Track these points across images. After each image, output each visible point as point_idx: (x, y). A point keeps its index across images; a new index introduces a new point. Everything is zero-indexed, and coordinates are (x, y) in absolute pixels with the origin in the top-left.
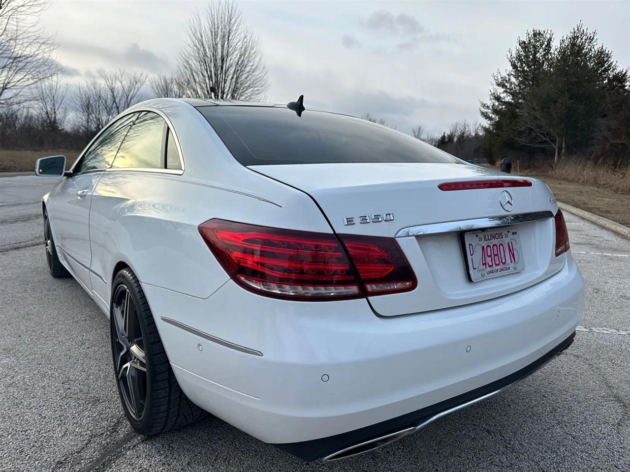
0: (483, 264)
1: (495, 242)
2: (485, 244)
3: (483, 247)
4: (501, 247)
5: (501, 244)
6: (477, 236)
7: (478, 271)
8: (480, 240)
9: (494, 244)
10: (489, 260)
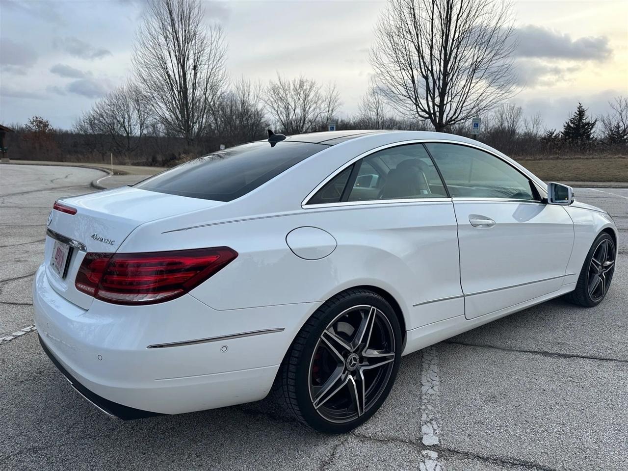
0: (56, 258)
3: (58, 247)
9: (61, 249)
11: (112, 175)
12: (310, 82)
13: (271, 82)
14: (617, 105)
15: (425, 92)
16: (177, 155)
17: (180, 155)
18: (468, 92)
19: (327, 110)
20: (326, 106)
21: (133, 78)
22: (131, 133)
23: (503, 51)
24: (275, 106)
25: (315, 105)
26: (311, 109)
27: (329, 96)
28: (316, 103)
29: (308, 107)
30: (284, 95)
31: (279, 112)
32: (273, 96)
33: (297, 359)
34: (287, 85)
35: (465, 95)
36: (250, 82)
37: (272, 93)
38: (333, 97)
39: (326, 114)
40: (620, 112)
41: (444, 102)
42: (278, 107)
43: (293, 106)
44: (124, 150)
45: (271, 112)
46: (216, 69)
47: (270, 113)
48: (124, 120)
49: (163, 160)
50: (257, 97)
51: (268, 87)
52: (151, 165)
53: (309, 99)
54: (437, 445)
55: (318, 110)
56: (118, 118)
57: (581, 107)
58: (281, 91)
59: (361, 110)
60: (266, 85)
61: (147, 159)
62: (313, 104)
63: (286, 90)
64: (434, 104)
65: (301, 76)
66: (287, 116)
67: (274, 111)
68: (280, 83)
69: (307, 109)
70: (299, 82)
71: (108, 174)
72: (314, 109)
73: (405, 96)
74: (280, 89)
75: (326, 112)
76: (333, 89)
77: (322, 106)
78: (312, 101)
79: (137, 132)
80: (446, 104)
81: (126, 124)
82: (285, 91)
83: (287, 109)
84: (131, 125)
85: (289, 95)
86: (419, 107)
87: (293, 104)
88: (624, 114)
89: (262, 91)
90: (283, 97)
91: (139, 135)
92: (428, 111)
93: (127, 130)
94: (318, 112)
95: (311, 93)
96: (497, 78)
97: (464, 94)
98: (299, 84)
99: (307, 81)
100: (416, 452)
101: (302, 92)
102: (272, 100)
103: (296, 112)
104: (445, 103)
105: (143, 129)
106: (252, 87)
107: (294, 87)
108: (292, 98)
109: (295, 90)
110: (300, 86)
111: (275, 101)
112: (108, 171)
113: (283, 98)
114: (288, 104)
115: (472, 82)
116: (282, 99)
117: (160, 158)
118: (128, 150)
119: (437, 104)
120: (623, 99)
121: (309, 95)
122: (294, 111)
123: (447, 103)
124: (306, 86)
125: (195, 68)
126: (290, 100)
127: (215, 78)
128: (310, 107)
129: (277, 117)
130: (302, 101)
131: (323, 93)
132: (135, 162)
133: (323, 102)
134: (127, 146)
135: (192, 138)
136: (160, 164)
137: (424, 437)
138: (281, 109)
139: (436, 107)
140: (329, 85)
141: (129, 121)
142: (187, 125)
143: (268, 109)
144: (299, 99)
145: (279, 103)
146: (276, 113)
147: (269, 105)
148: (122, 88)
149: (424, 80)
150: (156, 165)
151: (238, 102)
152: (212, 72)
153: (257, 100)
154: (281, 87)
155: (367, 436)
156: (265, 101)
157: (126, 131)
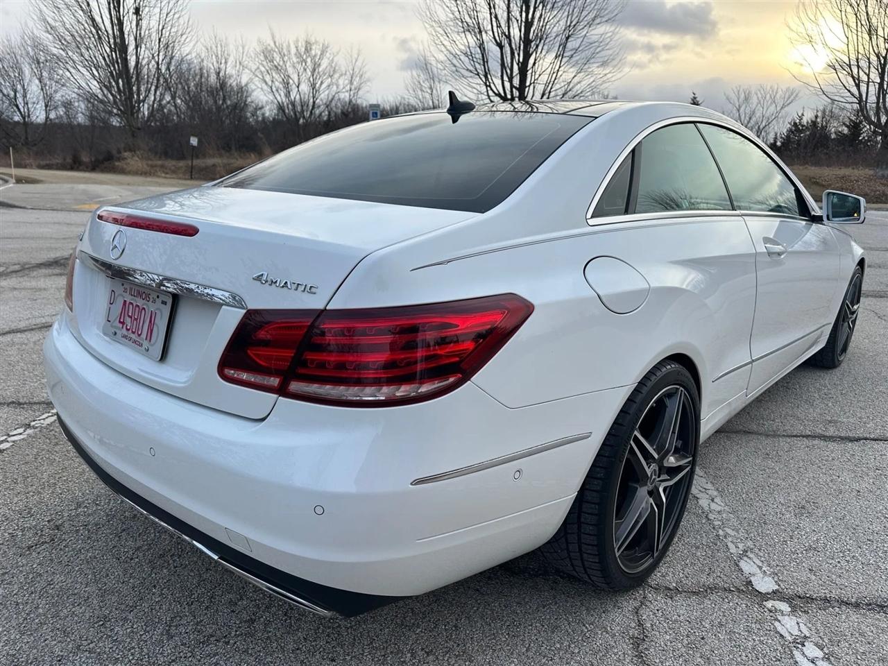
0: (120, 322)
1: (140, 302)
2: (129, 299)
3: (125, 301)
4: (143, 311)
5: (144, 309)
6: (123, 285)
7: (112, 326)
8: (125, 291)
9: (138, 304)
10: (128, 320)
11: (14, 183)
12: (321, 45)
13: (259, 41)
14: (733, 96)
15: (500, 67)
16: (114, 152)
17: (119, 152)
18: (558, 70)
19: (348, 88)
20: (347, 82)
21: (31, 24)
22: (29, 116)
23: (607, 12)
24: (268, 78)
25: (330, 79)
26: (324, 86)
27: (351, 67)
28: (331, 76)
29: (319, 83)
30: (281, 63)
31: (274, 89)
32: (265, 63)
33: (600, 481)
34: (284, 45)
35: (555, 75)
36: (226, 39)
37: (263, 59)
38: (356, 70)
39: (347, 94)
40: (737, 107)
41: (525, 82)
42: (272, 81)
43: (296, 81)
44: (20, 144)
45: (262, 89)
46: (174, 15)
47: (259, 90)
48: (15, 95)
49: (92, 161)
50: (240, 63)
51: (255, 49)
52: (72, 169)
53: (320, 70)
54: (777, 590)
55: (335, 87)
56: (5, 92)
57: (695, 98)
58: (277, 58)
59: (408, 90)
60: (253, 47)
61: (65, 160)
62: (327, 78)
63: (284, 55)
64: (512, 86)
65: (308, 35)
66: (286, 96)
67: (265, 87)
68: (275, 43)
69: (317, 85)
70: (304, 43)
71: (6, 181)
72: (329, 86)
73: (471, 72)
74: (275, 53)
75: (347, 91)
76: (356, 56)
77: (341, 82)
78: (324, 74)
79: (39, 116)
80: (529, 86)
81: (20, 101)
82: (282, 56)
83: (286, 85)
84: (27, 104)
85: (288, 63)
86: (491, 89)
87: (295, 77)
88: (742, 110)
89: (247, 55)
90: (279, 65)
91: (44, 121)
92: (503, 95)
93: (22, 110)
94: (335, 91)
95: (323, 61)
96: (597, 51)
97: (554, 73)
98: (304, 46)
99: (316, 42)
100: (756, 606)
101: (309, 60)
102: (263, 69)
103: (300, 89)
104: (528, 84)
105: (49, 110)
106: (232, 47)
107: (297, 50)
108: (294, 67)
109: (298, 55)
110: (306, 49)
111: (268, 71)
112: (6, 177)
113: (280, 68)
114: (289, 76)
115: (565, 55)
116: (277, 69)
117: (85, 158)
118: (26, 143)
119: (515, 85)
120: (741, 90)
121: (319, 65)
122: (298, 87)
123: (531, 84)
124: (316, 50)
125: (137, 11)
126: (290, 70)
127: (173, 30)
128: (322, 83)
129: (271, 97)
130: (310, 74)
131: (342, 63)
132: (43, 163)
133: (341, 75)
134: (23, 138)
135: (139, 125)
136: (87, 168)
137: (752, 579)
138: (277, 83)
139: (514, 90)
140: (350, 51)
141: (25, 96)
142: (129, 106)
143: (257, 83)
144: (305, 70)
145: (274, 74)
146: (269, 90)
147: (257, 76)
148: (8, 41)
149: (498, 49)
150: (81, 168)
151: (212, 71)
152: (168, 20)
153: (239, 68)
154: (276, 50)
155: (671, 587)
156: (251, 71)
157: (21, 113)
